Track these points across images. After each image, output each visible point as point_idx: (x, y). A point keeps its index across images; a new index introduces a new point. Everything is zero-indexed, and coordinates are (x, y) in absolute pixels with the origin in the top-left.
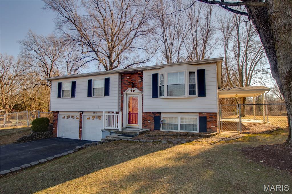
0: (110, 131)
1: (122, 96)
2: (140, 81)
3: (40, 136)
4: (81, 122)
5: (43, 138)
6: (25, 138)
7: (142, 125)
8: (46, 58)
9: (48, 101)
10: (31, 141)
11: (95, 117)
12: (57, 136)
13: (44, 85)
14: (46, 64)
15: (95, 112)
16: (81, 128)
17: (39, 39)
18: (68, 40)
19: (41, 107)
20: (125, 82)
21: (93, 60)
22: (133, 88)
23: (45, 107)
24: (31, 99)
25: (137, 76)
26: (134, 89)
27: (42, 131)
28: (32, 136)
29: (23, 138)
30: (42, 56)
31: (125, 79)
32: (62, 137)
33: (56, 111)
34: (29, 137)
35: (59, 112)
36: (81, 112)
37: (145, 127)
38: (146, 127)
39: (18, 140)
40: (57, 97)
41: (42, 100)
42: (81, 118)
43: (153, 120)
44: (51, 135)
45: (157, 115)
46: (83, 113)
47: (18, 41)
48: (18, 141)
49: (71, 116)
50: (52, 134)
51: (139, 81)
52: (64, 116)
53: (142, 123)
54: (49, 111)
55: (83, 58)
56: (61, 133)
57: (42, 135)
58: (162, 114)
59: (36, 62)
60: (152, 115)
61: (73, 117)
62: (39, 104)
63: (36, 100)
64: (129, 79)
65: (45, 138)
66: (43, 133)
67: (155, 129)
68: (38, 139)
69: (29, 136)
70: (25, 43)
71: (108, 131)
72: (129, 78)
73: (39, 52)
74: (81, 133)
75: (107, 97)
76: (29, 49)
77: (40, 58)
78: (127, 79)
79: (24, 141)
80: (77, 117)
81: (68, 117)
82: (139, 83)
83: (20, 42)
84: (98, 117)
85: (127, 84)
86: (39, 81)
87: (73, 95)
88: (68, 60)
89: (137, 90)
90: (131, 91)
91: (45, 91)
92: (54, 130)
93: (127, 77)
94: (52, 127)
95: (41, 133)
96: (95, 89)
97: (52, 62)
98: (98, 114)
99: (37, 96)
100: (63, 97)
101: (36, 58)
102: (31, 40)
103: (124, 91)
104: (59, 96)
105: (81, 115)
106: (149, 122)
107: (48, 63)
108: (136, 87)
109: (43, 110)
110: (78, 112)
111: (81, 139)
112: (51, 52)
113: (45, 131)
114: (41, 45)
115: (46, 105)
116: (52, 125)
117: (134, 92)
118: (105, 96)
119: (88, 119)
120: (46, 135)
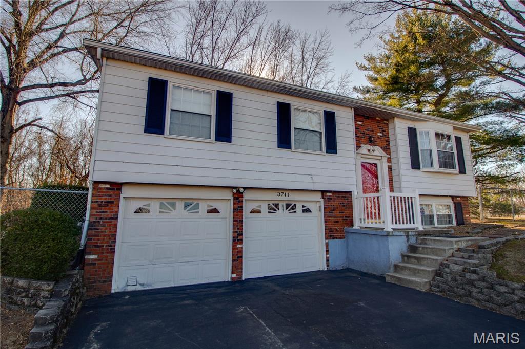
0: (408, 234)
2: (381, 134)
11: (278, 204)
12: (112, 288)
15: (282, 193)
16: (241, 240)
22: (371, 145)
25: (375, 123)
26: (374, 147)
32: (130, 289)
36: (241, 188)
40: (144, 128)
52: (146, 203)
61: (191, 206)
75: (331, 157)
82: (380, 138)
84: (288, 205)
89: (378, 151)
90: (369, 150)
93: (357, 121)
100: (171, 133)
105: (240, 199)
111: (241, 278)
117: (374, 153)
118: (327, 152)
119: (255, 211)
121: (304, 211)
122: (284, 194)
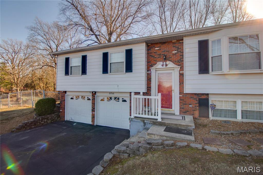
0: (144, 121)
1: (148, 72)
2: (176, 52)
3: (45, 120)
4: (93, 104)
5: (48, 122)
6: (26, 124)
7: (180, 111)
8: (51, 42)
9: (53, 81)
10: (34, 128)
11: (111, 98)
12: (65, 119)
13: (50, 66)
14: (51, 48)
15: (110, 93)
16: (95, 111)
17: (44, 26)
18: (71, 25)
19: (48, 85)
20: (153, 54)
21: (94, 43)
22: (166, 61)
23: (51, 85)
24: (39, 79)
25: (171, 45)
26: (168, 62)
27: (48, 115)
28: (34, 121)
29: (24, 125)
30: (48, 41)
31: (152, 50)
32: (71, 120)
33: (63, 91)
34: (32, 123)
35: (67, 92)
36: (94, 92)
37: (183, 112)
38: (186, 113)
39: (17, 127)
40: (64, 74)
41: (49, 80)
42: (94, 99)
43: (196, 103)
44: (58, 118)
45: (203, 97)
46: (96, 93)
47: (26, 26)
48: (17, 129)
49: (80, 97)
50: (59, 116)
51: (174, 52)
52: (73, 96)
53: (180, 108)
54: (55, 89)
55: (86, 41)
56: (69, 116)
57: (47, 119)
58: (210, 96)
59: (42, 46)
60: (195, 97)
61: (83, 97)
62: (46, 83)
63: (43, 80)
64: (159, 50)
65: (51, 123)
66: (48, 116)
67: (200, 117)
68: (43, 124)
69: (31, 121)
70: (32, 29)
71: (140, 121)
72: (158, 48)
73: (45, 37)
74: (94, 117)
75: (129, 74)
76: (36, 34)
77: (46, 42)
78: (156, 50)
79: (25, 129)
80: (88, 98)
81: (77, 97)
82: (175, 55)
83: (28, 28)
84: (115, 98)
85: (155, 56)
86: (45, 63)
87: (84, 71)
88: (71, 44)
89: (171, 65)
90: (163, 65)
91: (51, 72)
92: (61, 112)
93: (155, 48)
94: (59, 108)
95: (46, 117)
96: (111, 64)
97: (57, 47)
98: (116, 95)
99: (44, 77)
100: (71, 74)
101: (43, 42)
102: (38, 26)
103: (152, 66)
104: (67, 73)
105: (94, 95)
106: (190, 106)
107: (53, 48)
108: (170, 61)
109: (50, 88)
110: (90, 92)
111: (94, 124)
112: (56, 37)
113: (50, 114)
114: (47, 31)
115: (52, 84)
116: (59, 105)
117: (167, 67)
118: (126, 72)
119: (102, 100)
120: (52, 118)
121: (123, 101)
122: (112, 93)
